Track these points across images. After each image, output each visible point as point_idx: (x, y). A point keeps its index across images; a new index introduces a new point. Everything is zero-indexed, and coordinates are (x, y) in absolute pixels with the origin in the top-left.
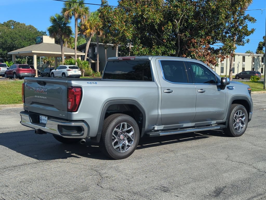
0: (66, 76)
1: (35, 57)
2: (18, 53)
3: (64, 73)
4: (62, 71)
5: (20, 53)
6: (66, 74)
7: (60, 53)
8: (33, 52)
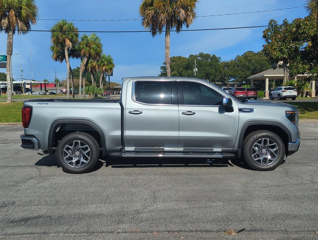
0: (281, 97)
1: (267, 80)
2: (254, 78)
3: (279, 94)
4: (278, 92)
5: (256, 77)
6: (281, 95)
7: (283, 75)
8: (265, 75)
